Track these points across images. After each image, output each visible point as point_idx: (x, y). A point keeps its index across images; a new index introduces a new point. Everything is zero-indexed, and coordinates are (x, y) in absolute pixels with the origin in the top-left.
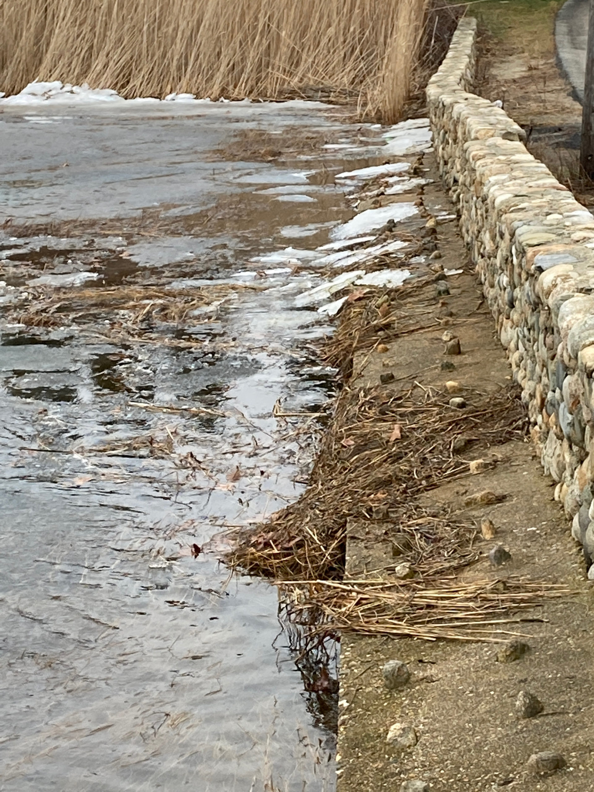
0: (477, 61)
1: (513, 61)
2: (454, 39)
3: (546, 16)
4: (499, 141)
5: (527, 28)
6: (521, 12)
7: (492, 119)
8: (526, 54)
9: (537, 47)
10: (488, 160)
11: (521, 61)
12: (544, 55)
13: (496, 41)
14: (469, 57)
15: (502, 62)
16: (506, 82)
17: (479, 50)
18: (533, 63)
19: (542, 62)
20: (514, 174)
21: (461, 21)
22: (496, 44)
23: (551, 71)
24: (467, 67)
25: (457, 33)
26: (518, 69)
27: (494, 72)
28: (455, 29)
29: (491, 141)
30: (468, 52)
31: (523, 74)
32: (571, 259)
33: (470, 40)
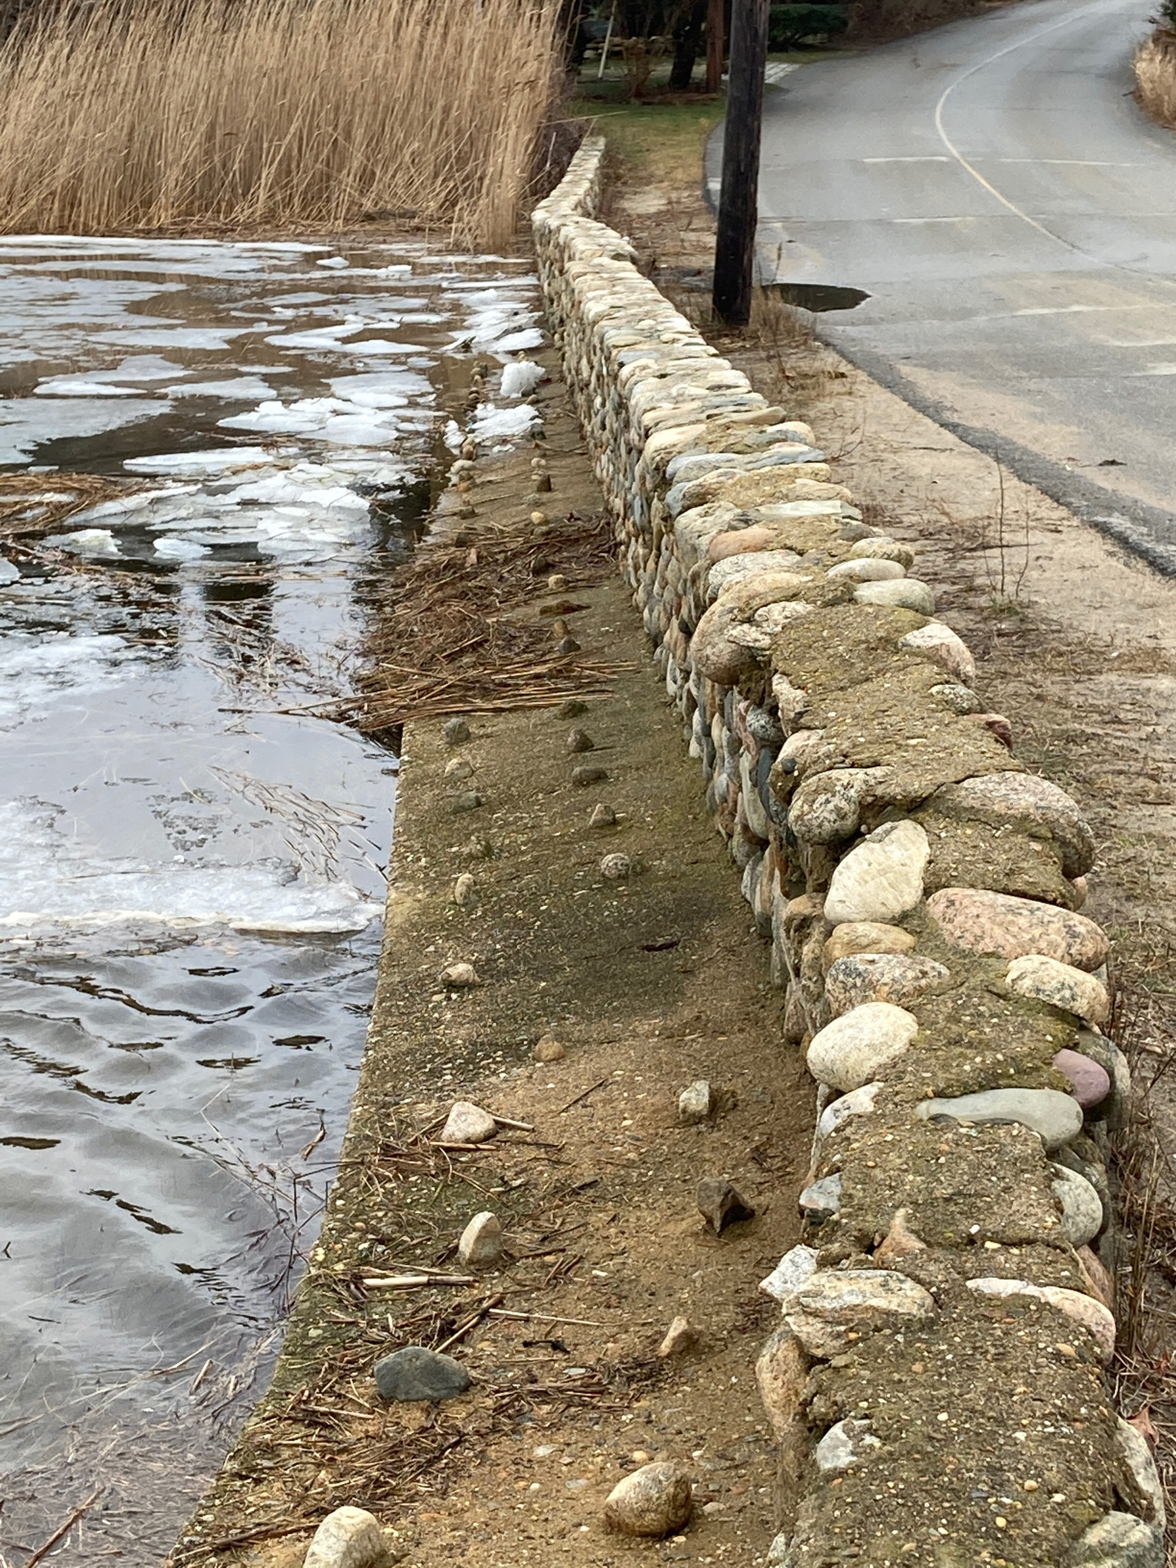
0: (603, 191)
1: (649, 192)
2: (575, 161)
3: (696, 137)
4: (606, 261)
5: (671, 151)
6: (663, 132)
7: (602, 241)
8: (666, 184)
9: (679, 174)
10: (589, 277)
11: (659, 193)
12: (690, 185)
13: (629, 166)
14: (592, 182)
15: (635, 193)
16: (639, 216)
17: (606, 176)
18: (674, 195)
19: (686, 194)
20: (616, 289)
21: (585, 141)
22: (630, 170)
23: (696, 205)
24: (587, 194)
25: (578, 153)
26: (656, 202)
27: (626, 204)
28: (577, 148)
29: (597, 261)
30: (590, 176)
31: (663, 208)
32: (655, 355)
33: (594, 163)
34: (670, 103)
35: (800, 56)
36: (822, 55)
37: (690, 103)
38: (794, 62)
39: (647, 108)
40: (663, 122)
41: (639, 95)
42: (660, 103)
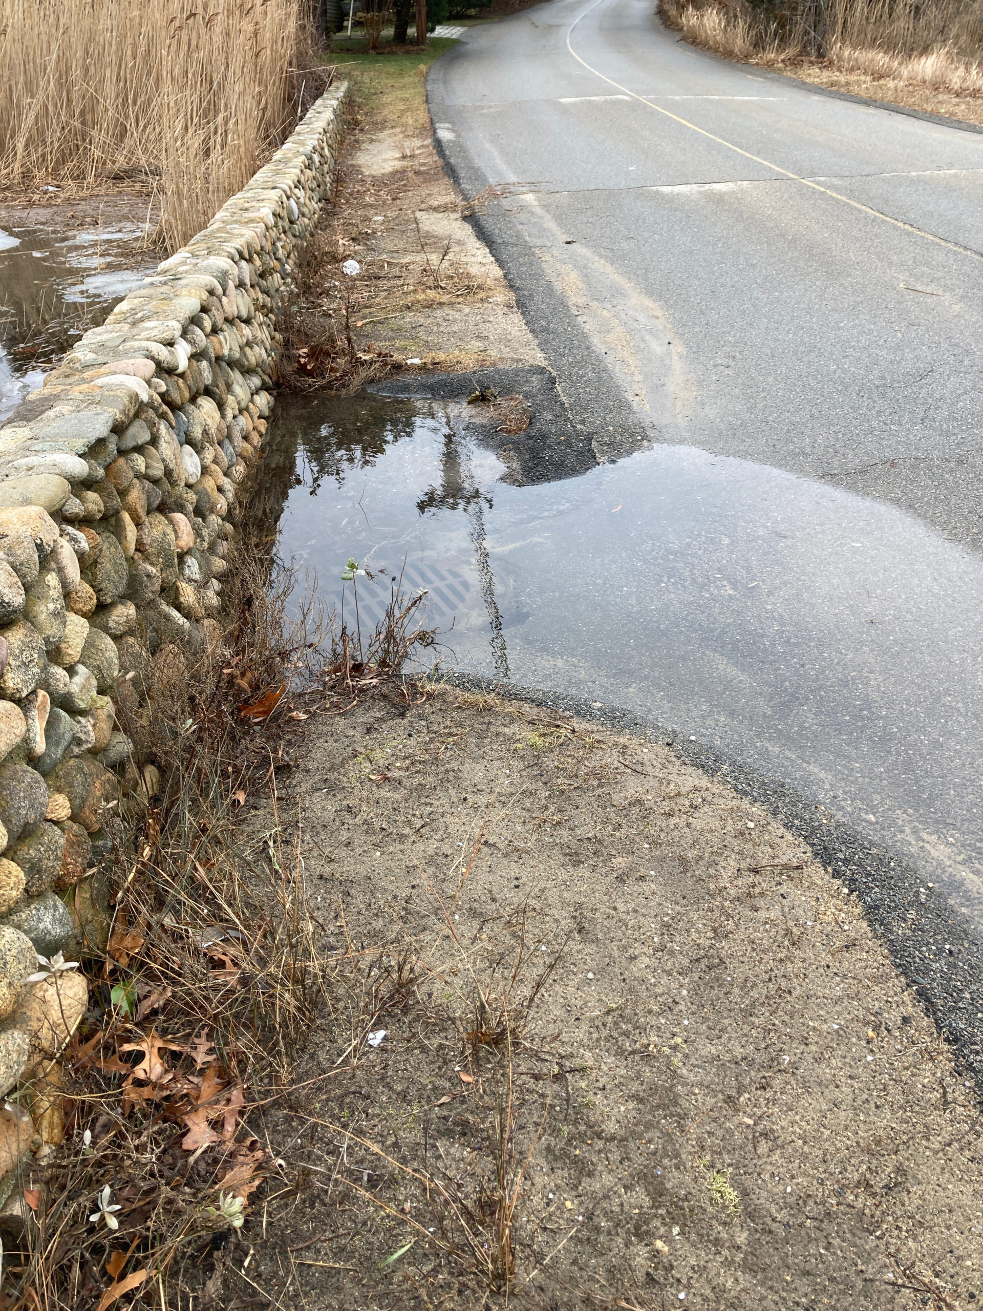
1: (384, 141)
3: (417, 80)
5: (399, 94)
6: (392, 76)
8: (398, 130)
9: (409, 119)
11: (393, 142)
12: (420, 132)
13: (367, 110)
15: (372, 141)
18: (407, 146)
19: (418, 144)
22: (367, 115)
25: (319, 102)
26: (390, 154)
31: (396, 164)
34: (395, 53)
35: (467, 22)
36: (479, 21)
37: (408, 52)
38: (464, 26)
39: (380, 58)
40: (391, 67)
41: (374, 47)
42: (389, 53)
